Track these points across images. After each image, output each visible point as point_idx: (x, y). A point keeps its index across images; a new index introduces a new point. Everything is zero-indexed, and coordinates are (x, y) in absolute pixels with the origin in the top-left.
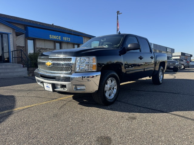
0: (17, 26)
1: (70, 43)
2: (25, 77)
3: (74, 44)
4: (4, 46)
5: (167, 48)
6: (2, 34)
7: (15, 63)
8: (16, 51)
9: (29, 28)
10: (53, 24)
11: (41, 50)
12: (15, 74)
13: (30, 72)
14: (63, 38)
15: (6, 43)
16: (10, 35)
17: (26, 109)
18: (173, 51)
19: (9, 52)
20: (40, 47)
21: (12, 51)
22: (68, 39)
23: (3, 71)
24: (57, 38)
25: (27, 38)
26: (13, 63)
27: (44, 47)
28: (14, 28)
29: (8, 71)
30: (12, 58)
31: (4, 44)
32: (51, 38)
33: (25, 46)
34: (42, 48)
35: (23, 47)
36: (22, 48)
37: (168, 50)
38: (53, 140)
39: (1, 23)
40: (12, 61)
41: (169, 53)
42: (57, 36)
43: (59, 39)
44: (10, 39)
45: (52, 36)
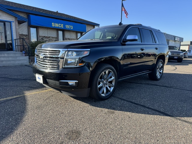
0: (17, 13)
1: (73, 31)
2: (26, 65)
3: (77, 32)
4: (7, 34)
5: (175, 37)
6: (4, 22)
7: (18, 51)
8: (19, 40)
9: (31, 16)
10: (57, 11)
11: (44, 39)
12: (17, 63)
13: (31, 60)
14: (66, 26)
15: (9, 31)
16: (12, 23)
17: (14, 99)
18: (181, 40)
19: (12, 40)
20: (43, 35)
21: (15, 40)
22: (71, 27)
23: (5, 59)
24: (60, 26)
25: (30, 26)
26: (16, 51)
27: (46, 36)
28: (16, 16)
29: (10, 59)
30: (15, 46)
31: (7, 32)
32: (53, 26)
33: (28, 34)
34: (44, 36)
35: (26, 35)
36: (25, 37)
37: (176, 39)
38: (26, 131)
39: (1, 10)
40: (15, 49)
41: (177, 42)
42: (60, 24)
43: (62, 27)
44: (13, 28)
45: (54, 24)
